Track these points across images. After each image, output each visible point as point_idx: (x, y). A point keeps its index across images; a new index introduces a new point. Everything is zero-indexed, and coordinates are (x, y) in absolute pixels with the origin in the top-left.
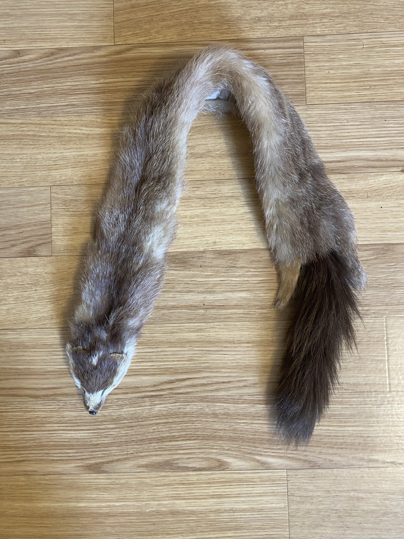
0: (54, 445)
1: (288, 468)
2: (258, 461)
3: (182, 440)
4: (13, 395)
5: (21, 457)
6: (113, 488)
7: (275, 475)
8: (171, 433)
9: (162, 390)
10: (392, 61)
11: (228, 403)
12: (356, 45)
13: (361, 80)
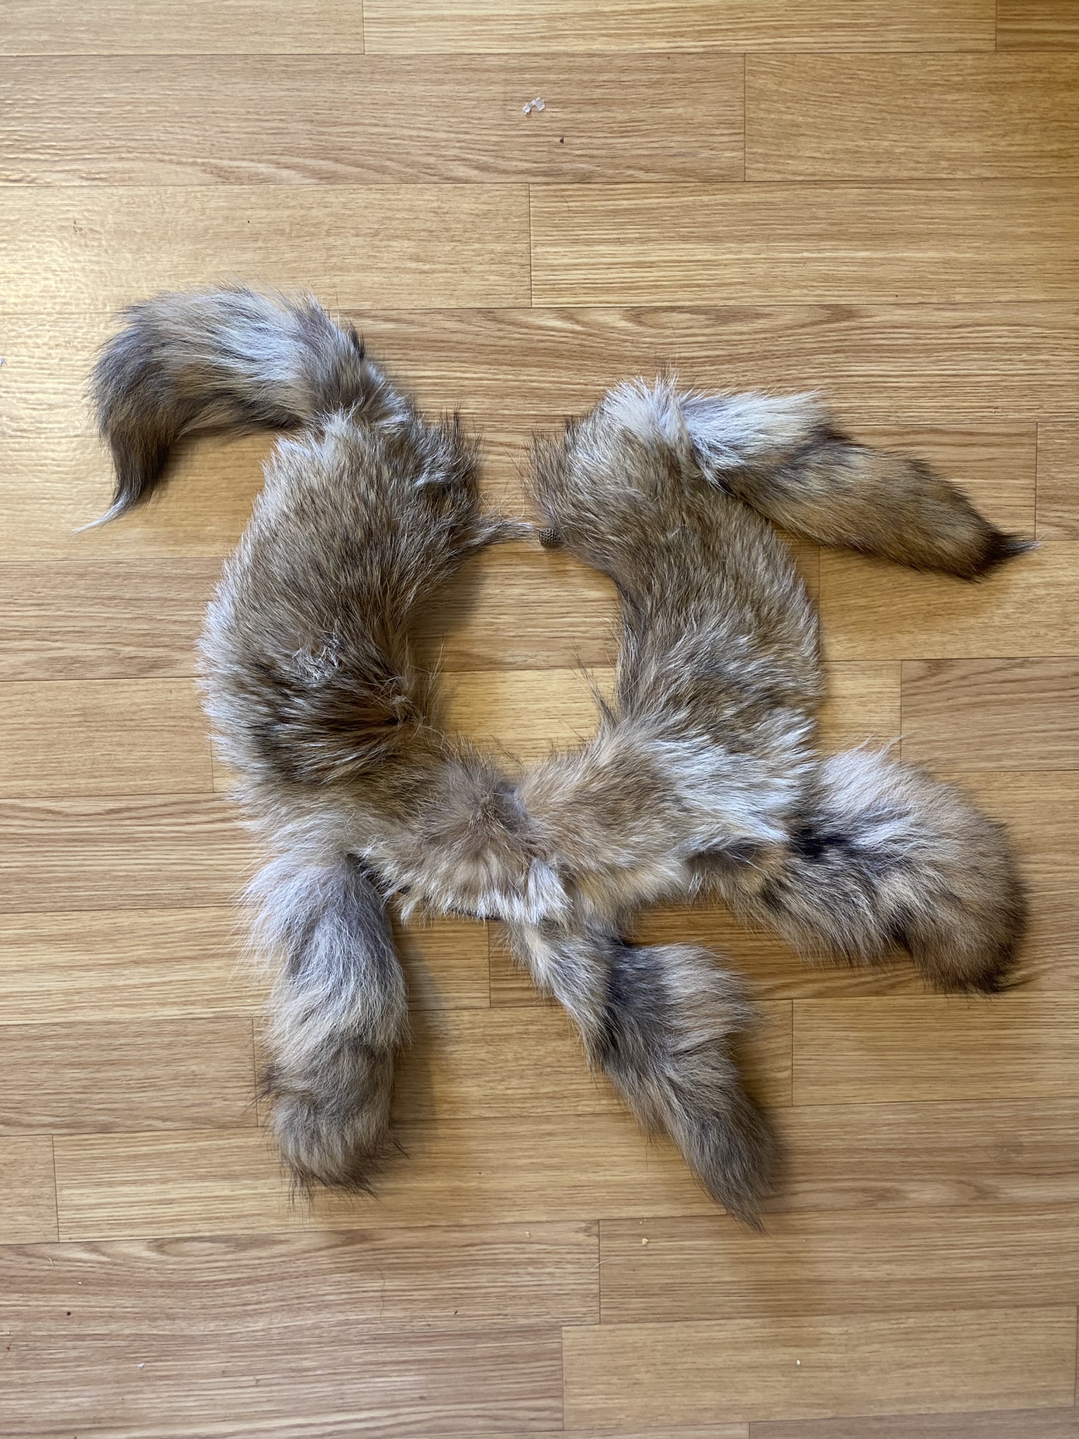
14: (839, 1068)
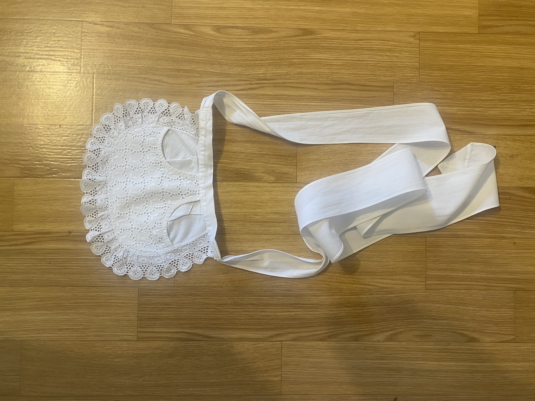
0: (337, 49)
1: (171, 25)
2: (192, 31)
3: (244, 48)
4: (364, 86)
5: (359, 43)
6: (295, 18)
7: (180, 21)
8: (253, 53)
9: (258, 84)
10: (71, 318)
11: (211, 72)
12: (96, 331)
13: (96, 304)
14: (303, 376)
